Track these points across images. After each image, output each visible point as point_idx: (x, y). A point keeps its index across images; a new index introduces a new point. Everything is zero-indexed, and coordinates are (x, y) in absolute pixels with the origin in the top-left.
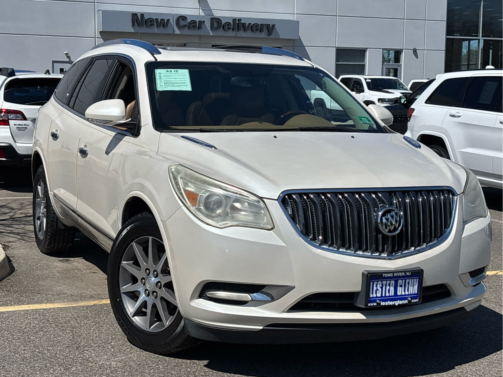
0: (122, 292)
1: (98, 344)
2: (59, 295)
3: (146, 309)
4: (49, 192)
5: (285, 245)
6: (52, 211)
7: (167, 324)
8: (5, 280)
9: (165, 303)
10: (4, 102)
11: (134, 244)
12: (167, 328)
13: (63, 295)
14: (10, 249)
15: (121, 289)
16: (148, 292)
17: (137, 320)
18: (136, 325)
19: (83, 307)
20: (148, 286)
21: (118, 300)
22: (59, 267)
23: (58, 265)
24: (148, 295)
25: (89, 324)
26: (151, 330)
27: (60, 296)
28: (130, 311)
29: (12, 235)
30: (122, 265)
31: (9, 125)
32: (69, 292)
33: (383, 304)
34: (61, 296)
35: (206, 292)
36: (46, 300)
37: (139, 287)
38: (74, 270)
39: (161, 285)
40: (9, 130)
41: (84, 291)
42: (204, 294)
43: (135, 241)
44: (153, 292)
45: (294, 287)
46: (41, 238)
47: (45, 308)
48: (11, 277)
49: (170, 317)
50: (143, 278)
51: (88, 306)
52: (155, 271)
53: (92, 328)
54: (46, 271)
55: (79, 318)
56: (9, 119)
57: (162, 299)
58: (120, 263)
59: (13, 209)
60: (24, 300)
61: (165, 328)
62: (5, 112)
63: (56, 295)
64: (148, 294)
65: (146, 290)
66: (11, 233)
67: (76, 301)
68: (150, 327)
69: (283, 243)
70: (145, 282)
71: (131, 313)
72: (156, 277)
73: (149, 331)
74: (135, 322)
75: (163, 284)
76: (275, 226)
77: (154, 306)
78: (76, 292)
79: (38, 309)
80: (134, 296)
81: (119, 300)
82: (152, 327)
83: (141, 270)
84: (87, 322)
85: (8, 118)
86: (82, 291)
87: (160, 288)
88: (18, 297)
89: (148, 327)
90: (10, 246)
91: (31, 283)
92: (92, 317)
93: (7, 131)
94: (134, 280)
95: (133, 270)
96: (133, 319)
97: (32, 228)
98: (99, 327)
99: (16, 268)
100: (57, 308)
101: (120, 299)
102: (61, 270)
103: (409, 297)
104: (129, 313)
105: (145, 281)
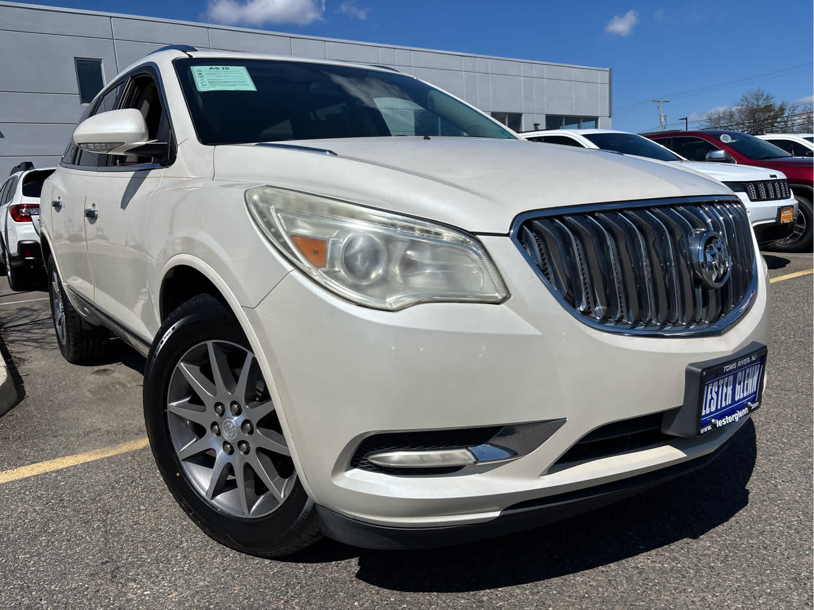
0: (182, 459)
1: (157, 552)
2: (87, 434)
3: (234, 475)
4: (62, 283)
5: (539, 333)
6: (70, 308)
7: (282, 496)
8: (5, 416)
9: (268, 459)
10: (24, 196)
11: (182, 364)
12: (284, 504)
13: (94, 433)
14: (26, 364)
15: (178, 453)
16: (229, 446)
17: (222, 501)
18: (222, 511)
19: (126, 454)
20: (226, 435)
21: (178, 474)
22: (93, 383)
23: (92, 379)
24: (231, 452)
25: (137, 497)
26: (252, 515)
27: (90, 438)
28: (203, 489)
29: (29, 343)
30: (169, 409)
31: (31, 220)
32: (104, 427)
33: (719, 423)
34: (91, 435)
35: (368, 456)
36: (64, 448)
37: (211, 442)
38: (113, 385)
39: (251, 425)
40: (33, 226)
41: (128, 421)
42: (363, 460)
43: (182, 358)
44: (240, 443)
45: (562, 421)
46: (64, 343)
47: (61, 467)
48: (16, 412)
49: (284, 482)
50: (214, 424)
51: (135, 452)
52: (234, 403)
53: (142, 507)
54: (73, 391)
55: (119, 484)
56: (31, 215)
57: (261, 451)
58: (165, 407)
59: (35, 311)
60: (27, 454)
61: (278, 506)
62: (26, 207)
63: (83, 435)
64: (230, 450)
65: (225, 443)
66: (29, 340)
67: (113, 443)
68: (250, 508)
69: (533, 329)
70: (219, 430)
71: (207, 494)
72: (238, 413)
73: (250, 517)
74: (218, 508)
75: (255, 424)
76: (511, 291)
77: (248, 467)
78: (115, 425)
79: (47, 473)
80: (206, 459)
81: (180, 473)
82: (254, 508)
83: (206, 410)
84: (133, 492)
85: (30, 213)
86: (126, 421)
87: (251, 432)
88: (18, 449)
89: (246, 511)
90: (27, 358)
91: (46, 417)
92: (142, 478)
93: (30, 227)
94: (199, 431)
95: (193, 415)
96: (213, 501)
97: (53, 331)
98: (155, 501)
99: (27, 393)
100: (82, 464)
101: (181, 471)
102: (95, 387)
103: (748, 401)
104: (203, 493)
105: (218, 427)
